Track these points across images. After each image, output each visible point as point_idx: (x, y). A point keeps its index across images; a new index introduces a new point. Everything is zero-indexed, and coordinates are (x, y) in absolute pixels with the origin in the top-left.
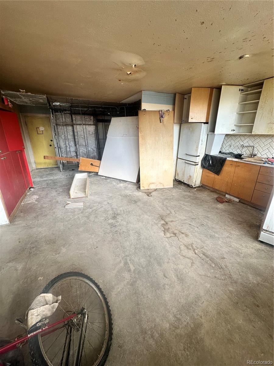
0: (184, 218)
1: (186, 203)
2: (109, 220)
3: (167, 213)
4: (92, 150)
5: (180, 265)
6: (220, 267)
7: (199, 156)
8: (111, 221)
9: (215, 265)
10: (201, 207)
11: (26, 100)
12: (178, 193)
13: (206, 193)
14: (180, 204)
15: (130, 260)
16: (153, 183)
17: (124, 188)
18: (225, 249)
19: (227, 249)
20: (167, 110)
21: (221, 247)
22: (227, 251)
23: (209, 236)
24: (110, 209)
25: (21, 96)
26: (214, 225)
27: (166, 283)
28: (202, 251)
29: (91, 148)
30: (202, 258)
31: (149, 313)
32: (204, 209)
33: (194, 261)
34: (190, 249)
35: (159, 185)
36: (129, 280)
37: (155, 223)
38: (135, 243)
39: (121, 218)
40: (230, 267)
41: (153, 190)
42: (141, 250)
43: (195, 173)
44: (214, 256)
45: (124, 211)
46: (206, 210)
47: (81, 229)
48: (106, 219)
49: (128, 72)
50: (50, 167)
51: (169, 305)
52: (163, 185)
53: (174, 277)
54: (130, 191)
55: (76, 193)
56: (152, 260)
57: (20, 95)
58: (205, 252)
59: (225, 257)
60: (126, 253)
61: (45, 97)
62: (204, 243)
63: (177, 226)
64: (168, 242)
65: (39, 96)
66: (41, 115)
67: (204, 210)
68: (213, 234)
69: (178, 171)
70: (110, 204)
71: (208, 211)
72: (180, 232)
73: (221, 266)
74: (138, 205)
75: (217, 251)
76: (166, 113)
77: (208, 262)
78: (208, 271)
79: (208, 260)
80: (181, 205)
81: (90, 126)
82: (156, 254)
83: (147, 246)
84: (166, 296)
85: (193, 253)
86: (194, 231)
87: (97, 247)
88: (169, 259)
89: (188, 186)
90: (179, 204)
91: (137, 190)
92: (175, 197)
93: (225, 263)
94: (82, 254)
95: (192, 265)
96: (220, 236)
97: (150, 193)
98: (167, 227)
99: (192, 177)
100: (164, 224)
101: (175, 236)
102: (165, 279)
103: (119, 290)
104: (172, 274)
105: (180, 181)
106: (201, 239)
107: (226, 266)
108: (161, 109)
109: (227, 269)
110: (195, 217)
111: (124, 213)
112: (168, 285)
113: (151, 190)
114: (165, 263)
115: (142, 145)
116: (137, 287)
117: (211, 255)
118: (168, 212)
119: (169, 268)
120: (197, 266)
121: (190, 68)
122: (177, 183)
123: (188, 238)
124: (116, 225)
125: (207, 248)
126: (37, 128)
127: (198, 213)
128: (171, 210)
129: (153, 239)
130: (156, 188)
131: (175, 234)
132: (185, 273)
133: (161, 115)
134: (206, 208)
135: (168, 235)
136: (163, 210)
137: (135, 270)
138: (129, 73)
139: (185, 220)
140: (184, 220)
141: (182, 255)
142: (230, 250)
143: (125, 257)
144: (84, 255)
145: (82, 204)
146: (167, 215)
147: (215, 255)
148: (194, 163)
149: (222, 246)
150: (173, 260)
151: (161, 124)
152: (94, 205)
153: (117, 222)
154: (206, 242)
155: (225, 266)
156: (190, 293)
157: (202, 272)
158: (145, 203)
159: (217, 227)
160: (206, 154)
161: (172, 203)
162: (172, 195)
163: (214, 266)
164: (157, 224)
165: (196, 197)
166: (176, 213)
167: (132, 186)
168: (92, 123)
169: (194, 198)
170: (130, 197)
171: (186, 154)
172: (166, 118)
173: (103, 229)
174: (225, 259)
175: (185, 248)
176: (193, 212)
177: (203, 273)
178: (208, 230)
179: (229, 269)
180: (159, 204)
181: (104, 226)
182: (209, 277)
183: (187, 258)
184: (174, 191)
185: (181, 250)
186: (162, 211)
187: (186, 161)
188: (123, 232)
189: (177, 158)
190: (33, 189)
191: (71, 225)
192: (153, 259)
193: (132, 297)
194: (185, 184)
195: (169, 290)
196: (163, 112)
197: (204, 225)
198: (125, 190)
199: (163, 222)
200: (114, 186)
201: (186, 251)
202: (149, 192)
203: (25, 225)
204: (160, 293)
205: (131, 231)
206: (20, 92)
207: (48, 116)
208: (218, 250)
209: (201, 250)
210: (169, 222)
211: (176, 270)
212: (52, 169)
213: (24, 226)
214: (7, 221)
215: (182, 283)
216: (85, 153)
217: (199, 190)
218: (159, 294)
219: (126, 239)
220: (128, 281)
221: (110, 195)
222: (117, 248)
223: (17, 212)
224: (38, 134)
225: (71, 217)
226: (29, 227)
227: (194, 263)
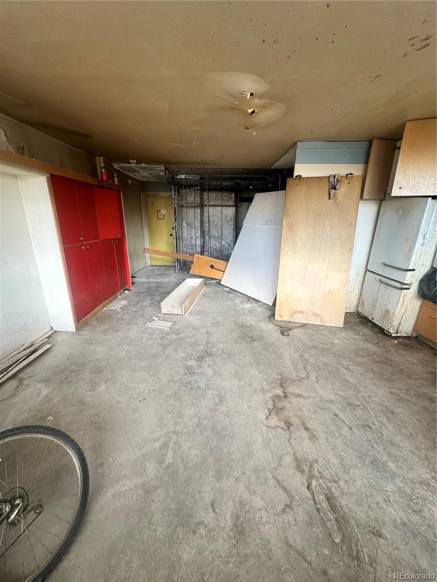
0: (332, 397)
1: (354, 367)
2: (191, 360)
3: (298, 377)
4: (226, 245)
5: (259, 497)
6: (355, 552)
7: (414, 270)
8: (192, 363)
9: (343, 541)
10: (387, 384)
11: (145, 174)
12: (348, 342)
13: (420, 355)
14: (341, 364)
15: (174, 443)
16: (301, 312)
17: (248, 311)
18: (395, 513)
19: (403, 515)
20: (347, 175)
21: (387, 501)
22: (399, 521)
23: (368, 460)
24: (204, 342)
25: (138, 169)
26: (399, 437)
27: (205, 522)
28: (329, 489)
29: (226, 242)
30: (318, 506)
31: (135, 566)
32: (393, 390)
33: (294, 503)
34: (303, 472)
35: (313, 318)
36: (150, 479)
37: (263, 388)
38: (203, 414)
39: (211, 363)
40: (384, 568)
41: (296, 325)
42: (206, 431)
43: (399, 307)
44: (354, 515)
45: (223, 350)
46: (397, 395)
47: (143, 364)
48: (186, 358)
49: (249, 109)
50: (167, 264)
51: (181, 575)
52: (322, 319)
54: (255, 319)
55: (174, 306)
56: (210, 460)
57: (136, 168)
58: (337, 494)
59: (384, 531)
60: (176, 427)
61: (163, 167)
62: (346, 472)
63: (304, 410)
64: (263, 436)
65: (157, 167)
66: (165, 194)
67: (391, 393)
68: (385, 458)
69: (365, 297)
70: (210, 334)
71: (401, 399)
72: (303, 424)
73: (357, 550)
74: (252, 347)
75: (369, 507)
76: (344, 179)
77: (328, 524)
78: (313, 546)
79: (332, 517)
80: (340, 367)
81: (228, 208)
82: (225, 450)
83: (220, 428)
84: (188, 549)
85: (303, 484)
86: (336, 434)
87: (144, 400)
88: (244, 474)
89: (382, 331)
90: (335, 365)
91: (268, 320)
92: (335, 348)
93: (375, 551)
94: (119, 402)
95: (284, 510)
96: (399, 472)
97: (290, 329)
98: (280, 405)
99: (391, 314)
100: (278, 396)
101: (286, 428)
102: (209, 513)
103: (123, 490)
104: (230, 508)
105: (365, 318)
106: (342, 459)
107: (373, 560)
108: (332, 173)
109: (372, 570)
110: (358, 403)
111: (221, 355)
112: (206, 527)
113: (294, 325)
114: (231, 477)
115: (287, 239)
116: (153, 500)
117: (347, 510)
118: (303, 374)
119: (231, 492)
120: (295, 520)
121: (376, 77)
122: (359, 320)
123: (313, 444)
124: (195, 371)
125: (346, 487)
126: (158, 211)
127: (370, 397)
128: (310, 373)
129: (239, 418)
130: (305, 322)
131: (288, 424)
132: (257, 519)
133: (333, 184)
134: (400, 389)
135: (274, 421)
136: (295, 368)
137: (170, 465)
138: (250, 111)
139: (331, 402)
140: (327, 401)
141: (276, 478)
142: (410, 521)
143: (171, 434)
144: (119, 405)
145: (169, 324)
146: (296, 380)
147: (360, 514)
148: (398, 285)
149: (391, 499)
150: (250, 479)
151: (331, 201)
152: (185, 330)
153: (200, 366)
154: (351, 470)
155: (369, 556)
156: (238, 575)
157: (298, 541)
158: (267, 347)
159: (407, 445)
160: (434, 268)
161: (322, 358)
162: (332, 343)
163: (337, 540)
164: (264, 391)
165: (387, 359)
166: (317, 382)
167: (264, 310)
168: (232, 204)
169: (381, 360)
170: (249, 329)
171: (384, 264)
172: (342, 190)
173: (172, 372)
174: (382, 541)
175: (294, 464)
176: (361, 389)
177: (299, 544)
178: (375, 445)
179: (378, 574)
180: (293, 354)
181: (176, 367)
182: (309, 564)
183: (284, 489)
184: (343, 334)
185: (280, 465)
186: (292, 370)
187: (383, 279)
188: (199, 387)
189: (367, 270)
190: (128, 292)
191: (135, 354)
192: (213, 458)
193: (132, 514)
194: (374, 325)
195: (200, 541)
196: (337, 179)
197: (370, 428)
198: (247, 315)
199: (279, 392)
200: (235, 305)
201: (291, 471)
202: (287, 328)
203: (89, 338)
204: (181, 536)
205: (211, 389)
206: (130, 163)
207: (169, 194)
208: (374, 506)
209: (327, 486)
210: (291, 396)
211: (242, 504)
212: (169, 267)
213: (87, 339)
214: (74, 327)
215: (237, 541)
216: (216, 249)
217: (407, 345)
218: (178, 538)
219: (195, 401)
220: (146, 481)
221: (219, 319)
222: (170, 413)
223: (92, 319)
224: (158, 219)
225: (144, 341)
226: (90, 342)
227: (293, 509)
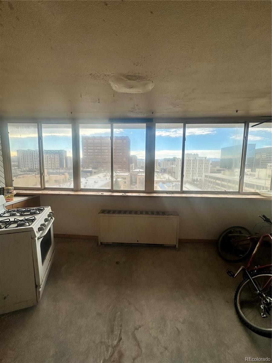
9: (117, 313)
27: (181, 324)
28: (108, 338)
30: (120, 328)
33: (133, 330)
34: (119, 352)
44: (104, 323)
53: (169, 326)
58: (106, 334)
77: (119, 319)
79: (116, 322)
85: (123, 342)
93: (106, 308)
102: (180, 328)
104: (169, 330)
114: (170, 351)
117: (106, 325)
120: (135, 322)
132: (154, 323)
150: (157, 349)
177: (137, 313)
183: (136, 340)
195: (181, 316)
201: (127, 353)
211: (162, 332)
218: (192, 318)
227: (135, 327)
